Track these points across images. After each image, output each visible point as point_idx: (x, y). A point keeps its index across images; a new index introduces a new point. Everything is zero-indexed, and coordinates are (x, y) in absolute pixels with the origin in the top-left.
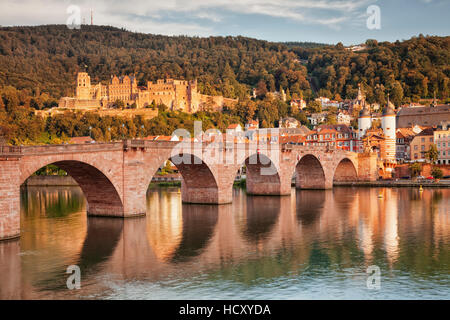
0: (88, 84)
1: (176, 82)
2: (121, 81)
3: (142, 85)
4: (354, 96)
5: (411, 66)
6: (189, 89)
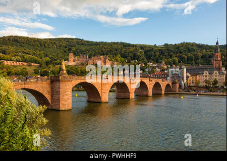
0: (73, 57)
1: (101, 57)
2: (83, 56)
3: (90, 57)
4: (161, 63)
5: (181, 53)
6: (105, 59)
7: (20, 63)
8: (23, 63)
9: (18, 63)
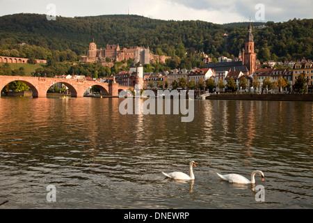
0: (95, 49)
2: (111, 48)
7: (18, 59)
8: (22, 59)
9: (13, 59)
